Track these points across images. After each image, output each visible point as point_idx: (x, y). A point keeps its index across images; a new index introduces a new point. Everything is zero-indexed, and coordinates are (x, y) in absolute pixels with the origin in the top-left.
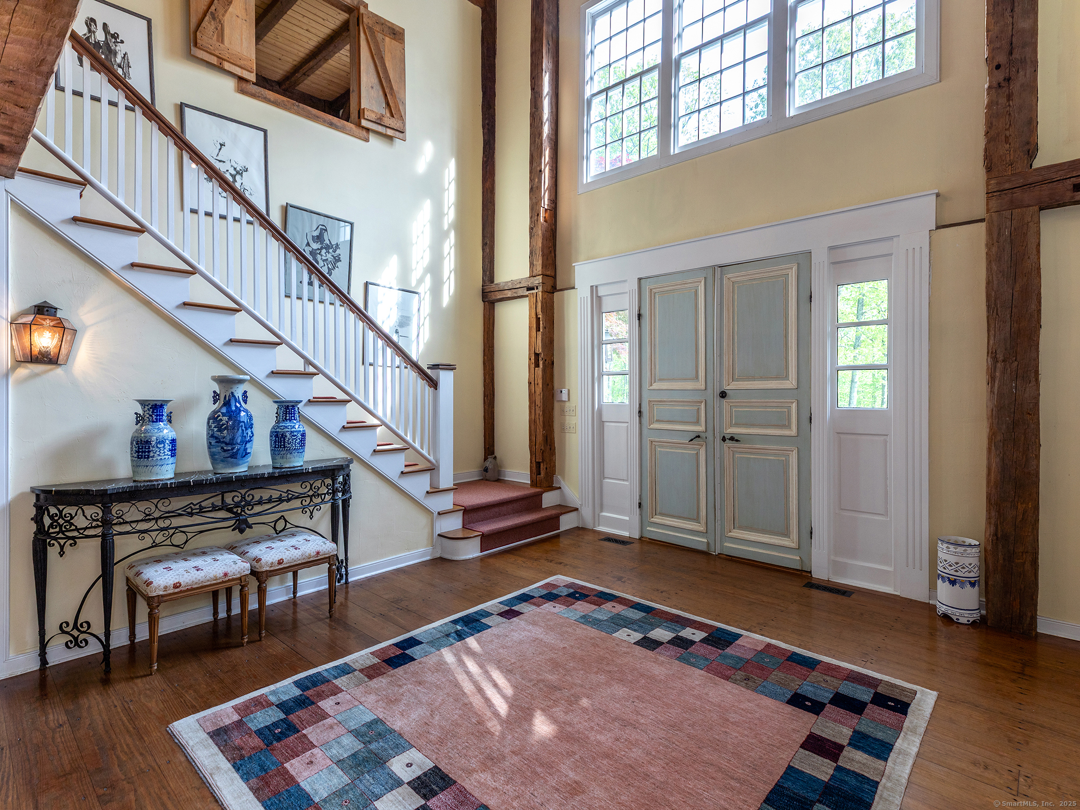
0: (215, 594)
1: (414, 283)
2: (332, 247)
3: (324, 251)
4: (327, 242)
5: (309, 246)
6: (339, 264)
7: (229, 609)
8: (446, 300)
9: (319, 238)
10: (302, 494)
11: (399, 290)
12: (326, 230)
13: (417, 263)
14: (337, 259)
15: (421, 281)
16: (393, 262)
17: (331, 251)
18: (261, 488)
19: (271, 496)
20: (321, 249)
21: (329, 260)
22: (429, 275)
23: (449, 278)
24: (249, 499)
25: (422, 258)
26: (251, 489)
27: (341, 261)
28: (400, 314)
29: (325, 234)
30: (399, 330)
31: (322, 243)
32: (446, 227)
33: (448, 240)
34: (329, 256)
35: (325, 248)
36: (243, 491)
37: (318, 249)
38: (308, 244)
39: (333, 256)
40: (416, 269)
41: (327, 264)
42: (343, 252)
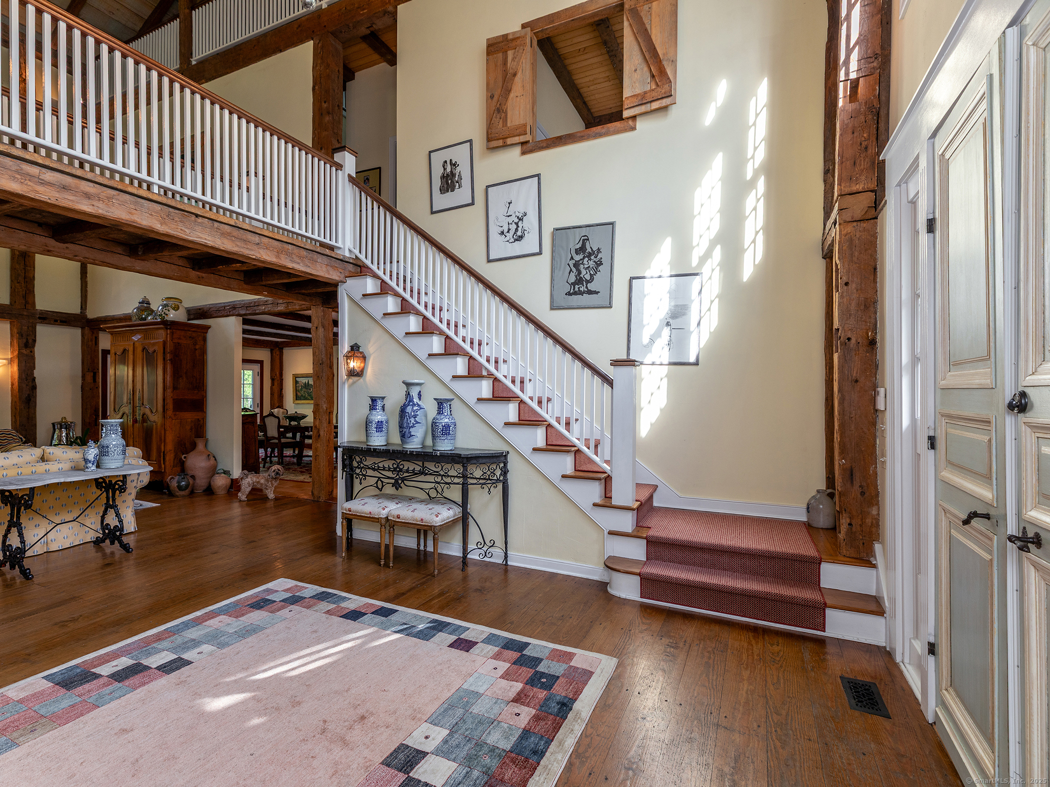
0: (419, 531)
1: (695, 262)
2: (594, 253)
3: (586, 259)
4: (589, 250)
5: (573, 259)
6: (600, 268)
7: (425, 546)
8: (748, 271)
9: (582, 249)
10: (435, 472)
11: (671, 276)
12: (588, 239)
13: (701, 237)
14: (599, 264)
15: (704, 259)
16: (667, 247)
17: (592, 257)
18: (408, 461)
19: (414, 469)
20: (584, 258)
21: (591, 266)
22: (719, 247)
23: (754, 241)
24: (402, 467)
25: (708, 228)
26: (404, 461)
27: (602, 264)
28: (673, 304)
29: (587, 244)
30: (671, 321)
31: (584, 253)
32: (749, 175)
33: (754, 191)
34: (591, 263)
35: (587, 257)
36: (398, 461)
37: (581, 259)
38: (572, 258)
39: (595, 262)
40: (698, 245)
41: (589, 271)
42: (604, 256)
